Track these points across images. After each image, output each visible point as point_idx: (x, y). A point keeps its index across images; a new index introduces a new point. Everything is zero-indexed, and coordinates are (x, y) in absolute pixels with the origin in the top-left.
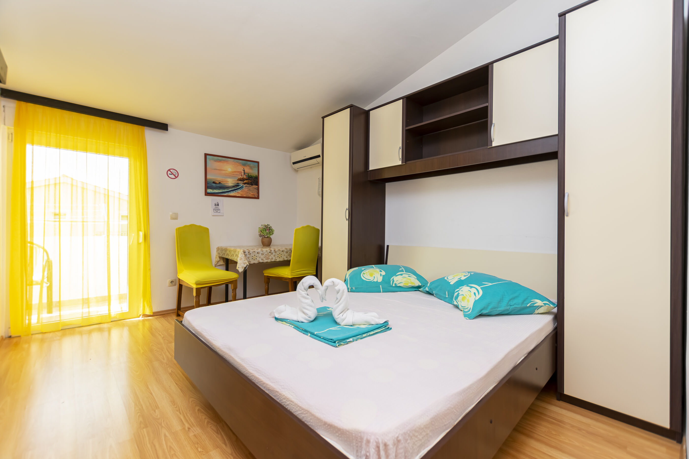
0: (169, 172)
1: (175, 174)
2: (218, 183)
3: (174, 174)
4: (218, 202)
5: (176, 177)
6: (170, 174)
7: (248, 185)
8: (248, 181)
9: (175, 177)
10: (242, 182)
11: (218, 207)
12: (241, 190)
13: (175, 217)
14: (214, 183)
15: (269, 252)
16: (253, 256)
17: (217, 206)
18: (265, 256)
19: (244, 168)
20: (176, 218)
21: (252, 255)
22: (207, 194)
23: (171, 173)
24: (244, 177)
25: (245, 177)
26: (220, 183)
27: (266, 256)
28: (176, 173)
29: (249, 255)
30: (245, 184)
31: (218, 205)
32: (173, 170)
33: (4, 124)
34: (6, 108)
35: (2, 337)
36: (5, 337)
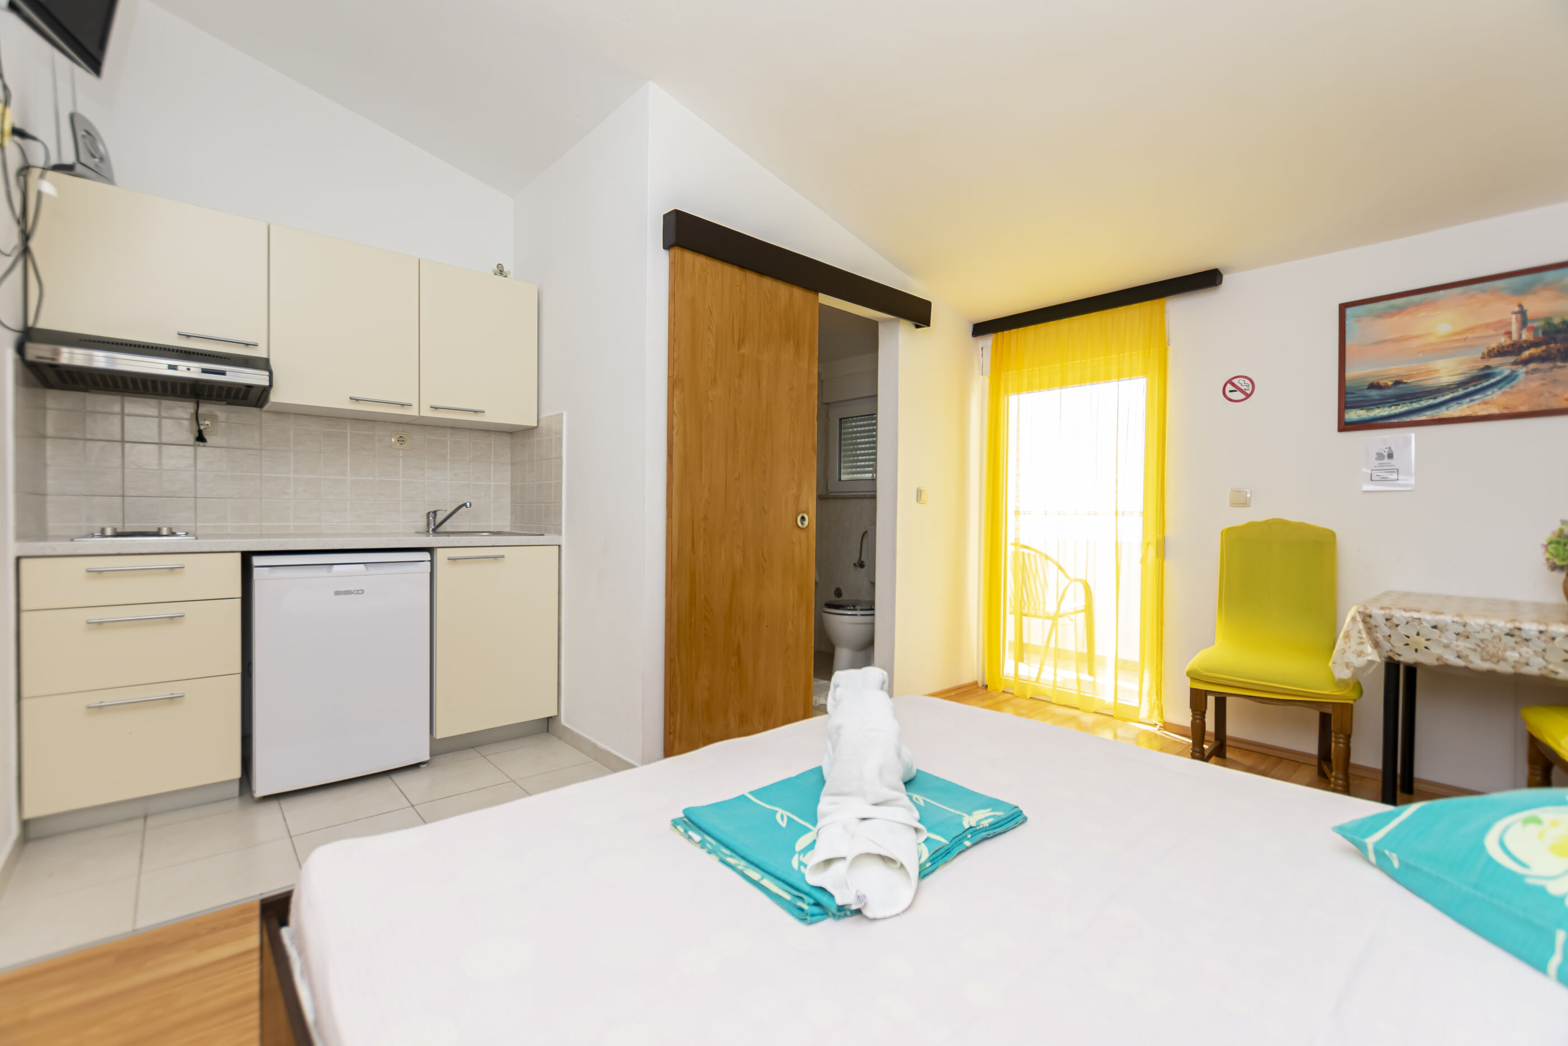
0: (1229, 387)
1: (1245, 387)
2: (1390, 383)
3: (1243, 388)
4: (1390, 448)
5: (1248, 396)
6: (1231, 391)
7: (1546, 366)
8: (1544, 348)
9: (1244, 397)
10: (1511, 359)
11: (1390, 461)
12: (1504, 390)
13: (1241, 501)
14: (1373, 386)
15: (1508, 634)
16: (1412, 633)
17: (1386, 460)
18: (1478, 646)
19: (1520, 306)
20: (1245, 503)
21: (1402, 630)
22: (1345, 426)
23: (1234, 389)
24: (1520, 336)
25: (1526, 336)
26: (1397, 383)
27: (1482, 645)
28: (1248, 386)
29: (1390, 628)
30: (1525, 362)
31: (1390, 456)
32: (1239, 379)
33: (982, 374)
34: (984, 350)
35: (976, 683)
36: (980, 684)
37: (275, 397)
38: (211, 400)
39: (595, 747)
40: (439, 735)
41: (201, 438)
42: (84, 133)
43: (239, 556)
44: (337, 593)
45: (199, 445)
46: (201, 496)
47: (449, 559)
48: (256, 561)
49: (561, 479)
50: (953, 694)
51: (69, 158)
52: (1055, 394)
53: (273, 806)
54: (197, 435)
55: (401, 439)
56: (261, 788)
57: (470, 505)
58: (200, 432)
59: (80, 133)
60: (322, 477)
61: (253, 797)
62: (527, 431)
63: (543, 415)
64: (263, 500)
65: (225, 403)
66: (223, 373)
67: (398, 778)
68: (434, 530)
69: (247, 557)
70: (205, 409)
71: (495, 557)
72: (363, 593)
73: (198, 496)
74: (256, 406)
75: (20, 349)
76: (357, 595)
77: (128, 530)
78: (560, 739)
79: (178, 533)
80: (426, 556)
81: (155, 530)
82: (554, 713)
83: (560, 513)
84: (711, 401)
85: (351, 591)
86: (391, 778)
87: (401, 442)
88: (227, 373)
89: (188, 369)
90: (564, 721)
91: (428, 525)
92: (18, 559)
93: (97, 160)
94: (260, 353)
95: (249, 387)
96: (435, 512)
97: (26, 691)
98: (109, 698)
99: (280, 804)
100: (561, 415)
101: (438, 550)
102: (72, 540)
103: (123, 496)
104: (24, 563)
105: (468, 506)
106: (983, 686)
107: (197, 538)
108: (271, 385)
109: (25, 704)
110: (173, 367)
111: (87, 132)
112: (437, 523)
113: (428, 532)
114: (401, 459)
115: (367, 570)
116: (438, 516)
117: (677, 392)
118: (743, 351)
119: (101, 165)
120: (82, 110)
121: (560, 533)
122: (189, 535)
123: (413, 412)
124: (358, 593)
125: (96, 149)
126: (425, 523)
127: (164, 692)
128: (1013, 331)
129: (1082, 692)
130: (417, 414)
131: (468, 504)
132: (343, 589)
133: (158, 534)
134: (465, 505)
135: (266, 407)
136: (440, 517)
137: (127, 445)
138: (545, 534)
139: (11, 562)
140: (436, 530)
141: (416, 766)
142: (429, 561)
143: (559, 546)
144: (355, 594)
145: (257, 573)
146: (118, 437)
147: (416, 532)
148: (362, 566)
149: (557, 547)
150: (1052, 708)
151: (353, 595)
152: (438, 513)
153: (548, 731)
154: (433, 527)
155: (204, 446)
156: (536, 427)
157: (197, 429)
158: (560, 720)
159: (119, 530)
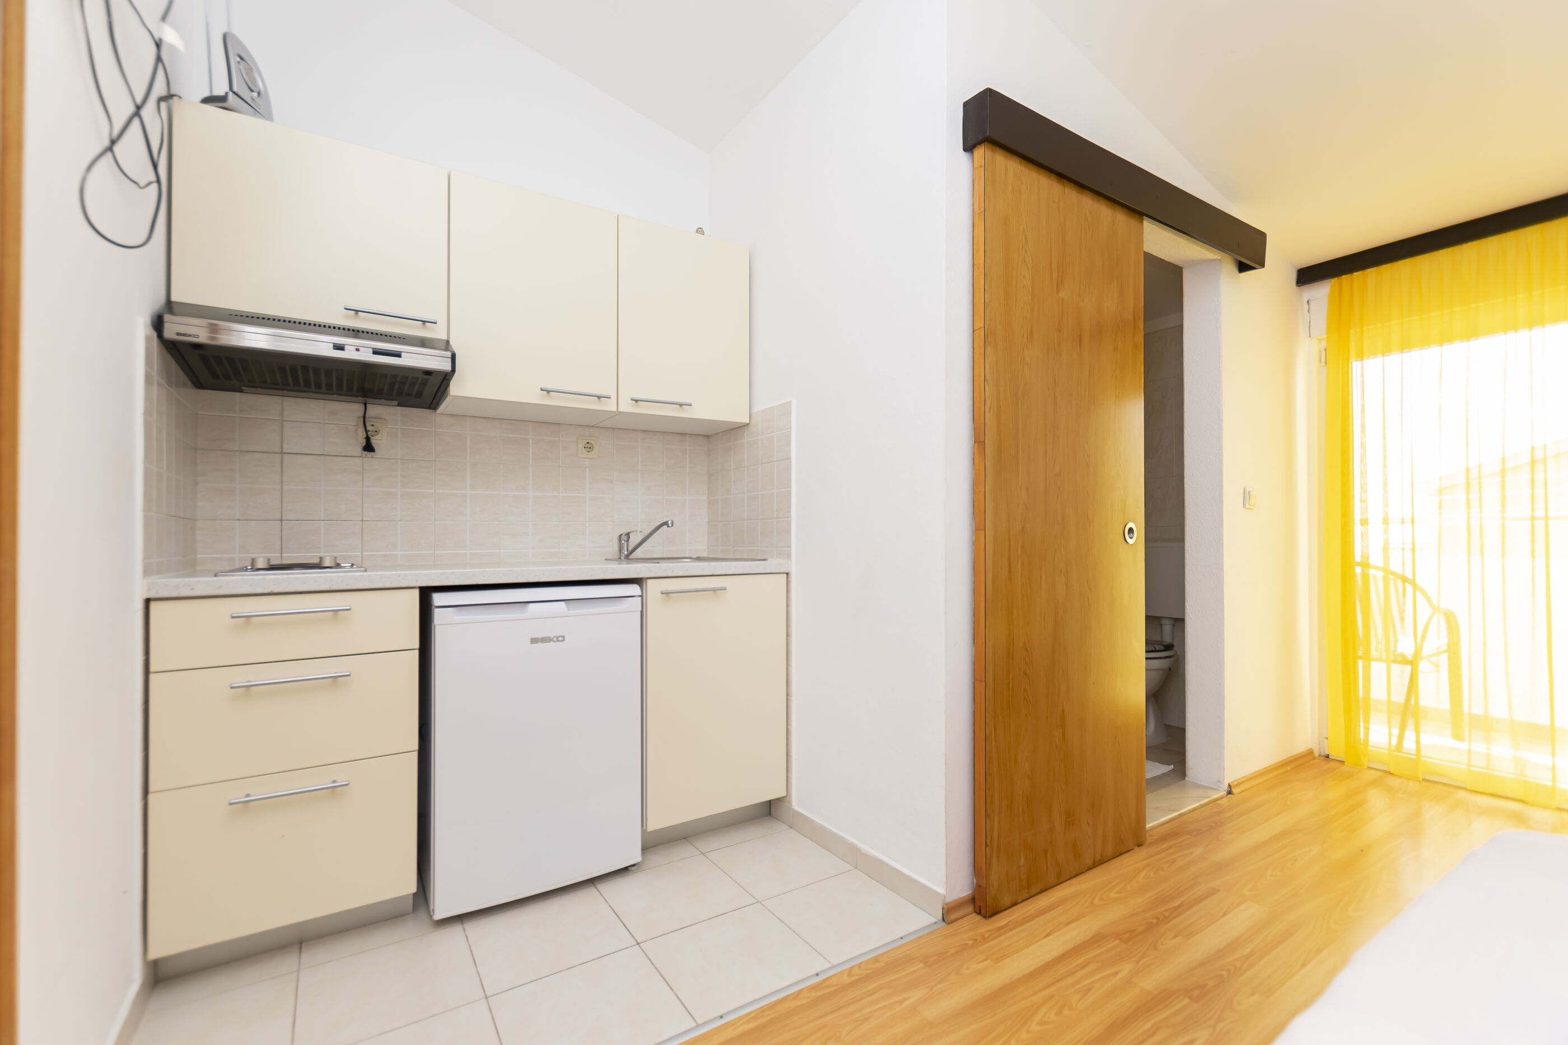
33: (1310, 336)
34: (1312, 303)
35: (1310, 752)
36: (1316, 754)
37: (455, 389)
38: (381, 399)
39: (854, 850)
40: (651, 827)
41: (369, 448)
42: (238, 59)
43: (417, 592)
44: (534, 641)
45: (366, 457)
46: (368, 519)
47: (662, 593)
48: (438, 599)
49: (790, 487)
50: (1289, 768)
51: (220, 90)
52: (1433, 352)
53: (456, 931)
54: (364, 444)
55: (587, 446)
56: (442, 906)
57: (672, 523)
58: (368, 439)
59: (234, 60)
60: (502, 493)
61: (431, 917)
62: (734, 431)
63: (755, 410)
64: (437, 522)
65: (396, 402)
66: (398, 355)
67: (604, 887)
68: (627, 557)
69: (426, 594)
70: (375, 410)
71: (714, 590)
72: (563, 640)
73: (365, 519)
74: (429, 408)
75: (158, 324)
76: (557, 643)
77: (286, 561)
78: (791, 828)
79: (342, 565)
80: (634, 589)
81: (316, 561)
82: (781, 793)
83: (789, 532)
84: (1028, 364)
85: (549, 637)
86: (595, 886)
87: (588, 450)
88: (403, 354)
89: (358, 350)
90: (796, 804)
91: (620, 551)
92: (148, 602)
93: (255, 94)
94: (439, 333)
95: (428, 373)
96: (628, 534)
97: (153, 786)
98: (259, 790)
99: (463, 926)
100: (789, 403)
101: (649, 581)
102: (216, 575)
103: (281, 520)
104: (154, 606)
105: (670, 525)
106: (1320, 756)
107: (366, 571)
108: (453, 370)
109: (151, 797)
110: (340, 347)
111: (241, 58)
112: (630, 549)
113: (620, 558)
114: (588, 470)
115: (569, 610)
116: (631, 540)
117: (989, 350)
118: (1062, 294)
119: (258, 100)
120: (239, 32)
121: (789, 556)
122: (354, 567)
123: (610, 406)
124: (558, 641)
125: (254, 80)
126: (616, 548)
127: (322, 780)
128: (1355, 274)
129: (1472, 766)
130: (616, 410)
131: (669, 522)
132: (540, 636)
133: (318, 566)
134: (666, 523)
135: (443, 408)
136: (634, 540)
137: (286, 456)
138: (769, 560)
139: (140, 606)
140: (627, 555)
141: (625, 870)
142: (640, 596)
143: (787, 574)
144: (554, 641)
145: (439, 617)
146: (278, 450)
147: (606, 560)
148: (563, 603)
149: (785, 575)
150: (1461, 794)
151: (552, 643)
152: (631, 535)
153: (770, 814)
154: (626, 553)
155: (372, 457)
156: (748, 424)
157: (365, 435)
158: (790, 803)
159: (273, 562)
